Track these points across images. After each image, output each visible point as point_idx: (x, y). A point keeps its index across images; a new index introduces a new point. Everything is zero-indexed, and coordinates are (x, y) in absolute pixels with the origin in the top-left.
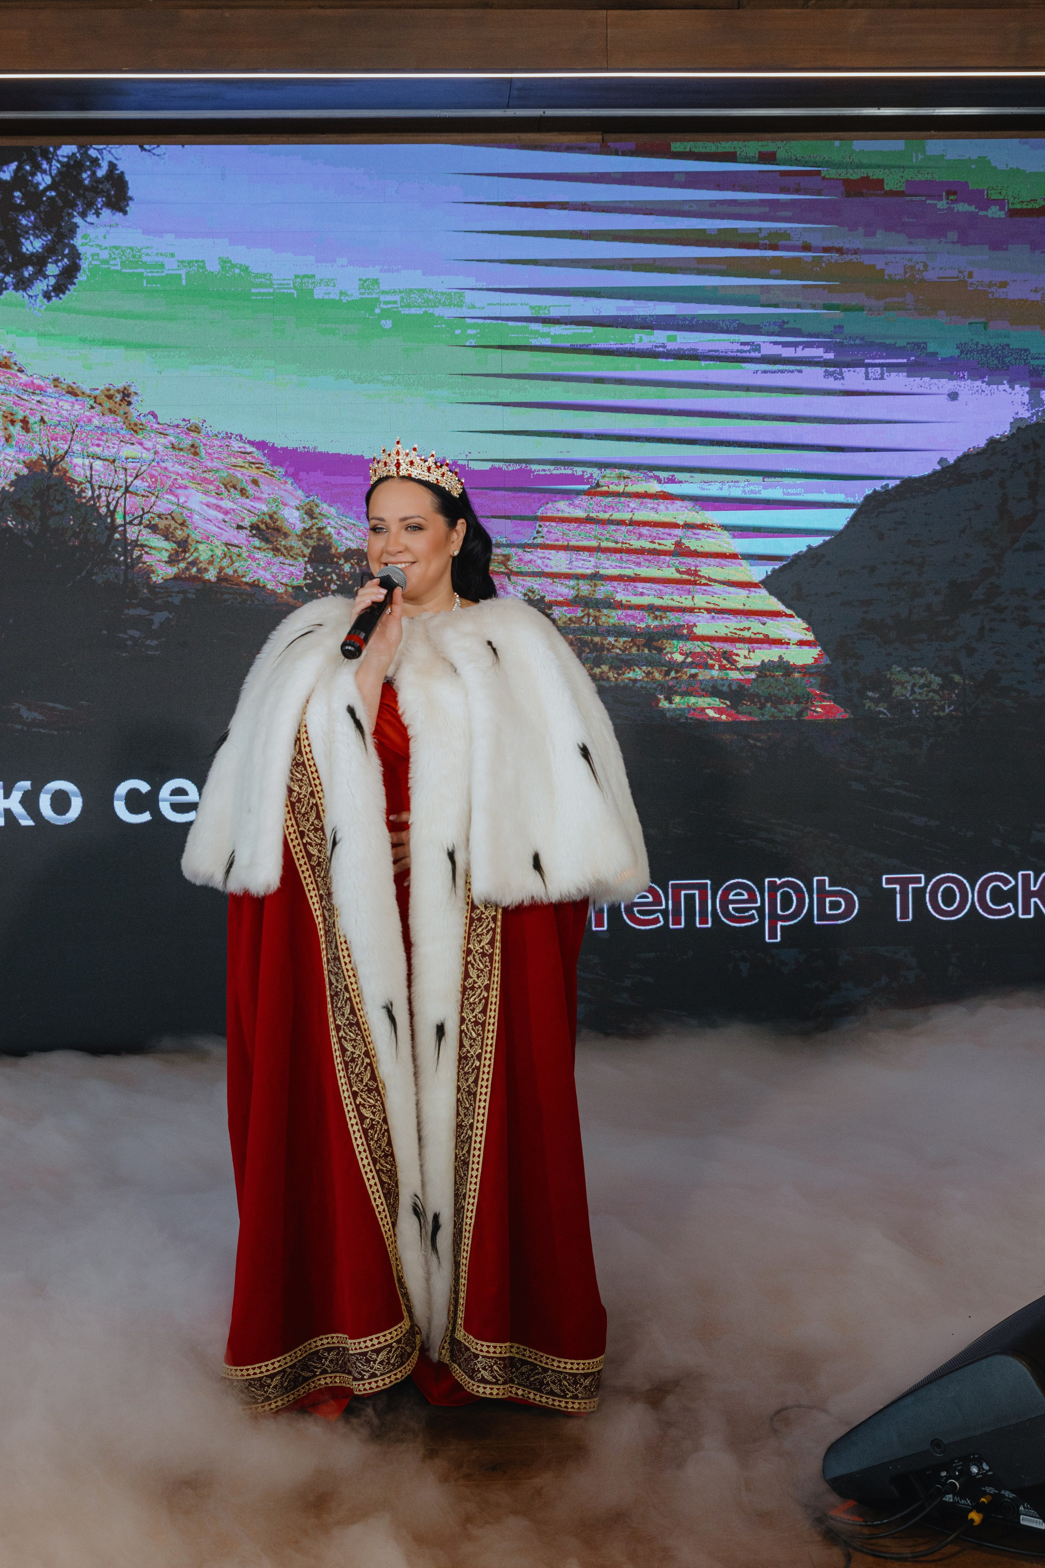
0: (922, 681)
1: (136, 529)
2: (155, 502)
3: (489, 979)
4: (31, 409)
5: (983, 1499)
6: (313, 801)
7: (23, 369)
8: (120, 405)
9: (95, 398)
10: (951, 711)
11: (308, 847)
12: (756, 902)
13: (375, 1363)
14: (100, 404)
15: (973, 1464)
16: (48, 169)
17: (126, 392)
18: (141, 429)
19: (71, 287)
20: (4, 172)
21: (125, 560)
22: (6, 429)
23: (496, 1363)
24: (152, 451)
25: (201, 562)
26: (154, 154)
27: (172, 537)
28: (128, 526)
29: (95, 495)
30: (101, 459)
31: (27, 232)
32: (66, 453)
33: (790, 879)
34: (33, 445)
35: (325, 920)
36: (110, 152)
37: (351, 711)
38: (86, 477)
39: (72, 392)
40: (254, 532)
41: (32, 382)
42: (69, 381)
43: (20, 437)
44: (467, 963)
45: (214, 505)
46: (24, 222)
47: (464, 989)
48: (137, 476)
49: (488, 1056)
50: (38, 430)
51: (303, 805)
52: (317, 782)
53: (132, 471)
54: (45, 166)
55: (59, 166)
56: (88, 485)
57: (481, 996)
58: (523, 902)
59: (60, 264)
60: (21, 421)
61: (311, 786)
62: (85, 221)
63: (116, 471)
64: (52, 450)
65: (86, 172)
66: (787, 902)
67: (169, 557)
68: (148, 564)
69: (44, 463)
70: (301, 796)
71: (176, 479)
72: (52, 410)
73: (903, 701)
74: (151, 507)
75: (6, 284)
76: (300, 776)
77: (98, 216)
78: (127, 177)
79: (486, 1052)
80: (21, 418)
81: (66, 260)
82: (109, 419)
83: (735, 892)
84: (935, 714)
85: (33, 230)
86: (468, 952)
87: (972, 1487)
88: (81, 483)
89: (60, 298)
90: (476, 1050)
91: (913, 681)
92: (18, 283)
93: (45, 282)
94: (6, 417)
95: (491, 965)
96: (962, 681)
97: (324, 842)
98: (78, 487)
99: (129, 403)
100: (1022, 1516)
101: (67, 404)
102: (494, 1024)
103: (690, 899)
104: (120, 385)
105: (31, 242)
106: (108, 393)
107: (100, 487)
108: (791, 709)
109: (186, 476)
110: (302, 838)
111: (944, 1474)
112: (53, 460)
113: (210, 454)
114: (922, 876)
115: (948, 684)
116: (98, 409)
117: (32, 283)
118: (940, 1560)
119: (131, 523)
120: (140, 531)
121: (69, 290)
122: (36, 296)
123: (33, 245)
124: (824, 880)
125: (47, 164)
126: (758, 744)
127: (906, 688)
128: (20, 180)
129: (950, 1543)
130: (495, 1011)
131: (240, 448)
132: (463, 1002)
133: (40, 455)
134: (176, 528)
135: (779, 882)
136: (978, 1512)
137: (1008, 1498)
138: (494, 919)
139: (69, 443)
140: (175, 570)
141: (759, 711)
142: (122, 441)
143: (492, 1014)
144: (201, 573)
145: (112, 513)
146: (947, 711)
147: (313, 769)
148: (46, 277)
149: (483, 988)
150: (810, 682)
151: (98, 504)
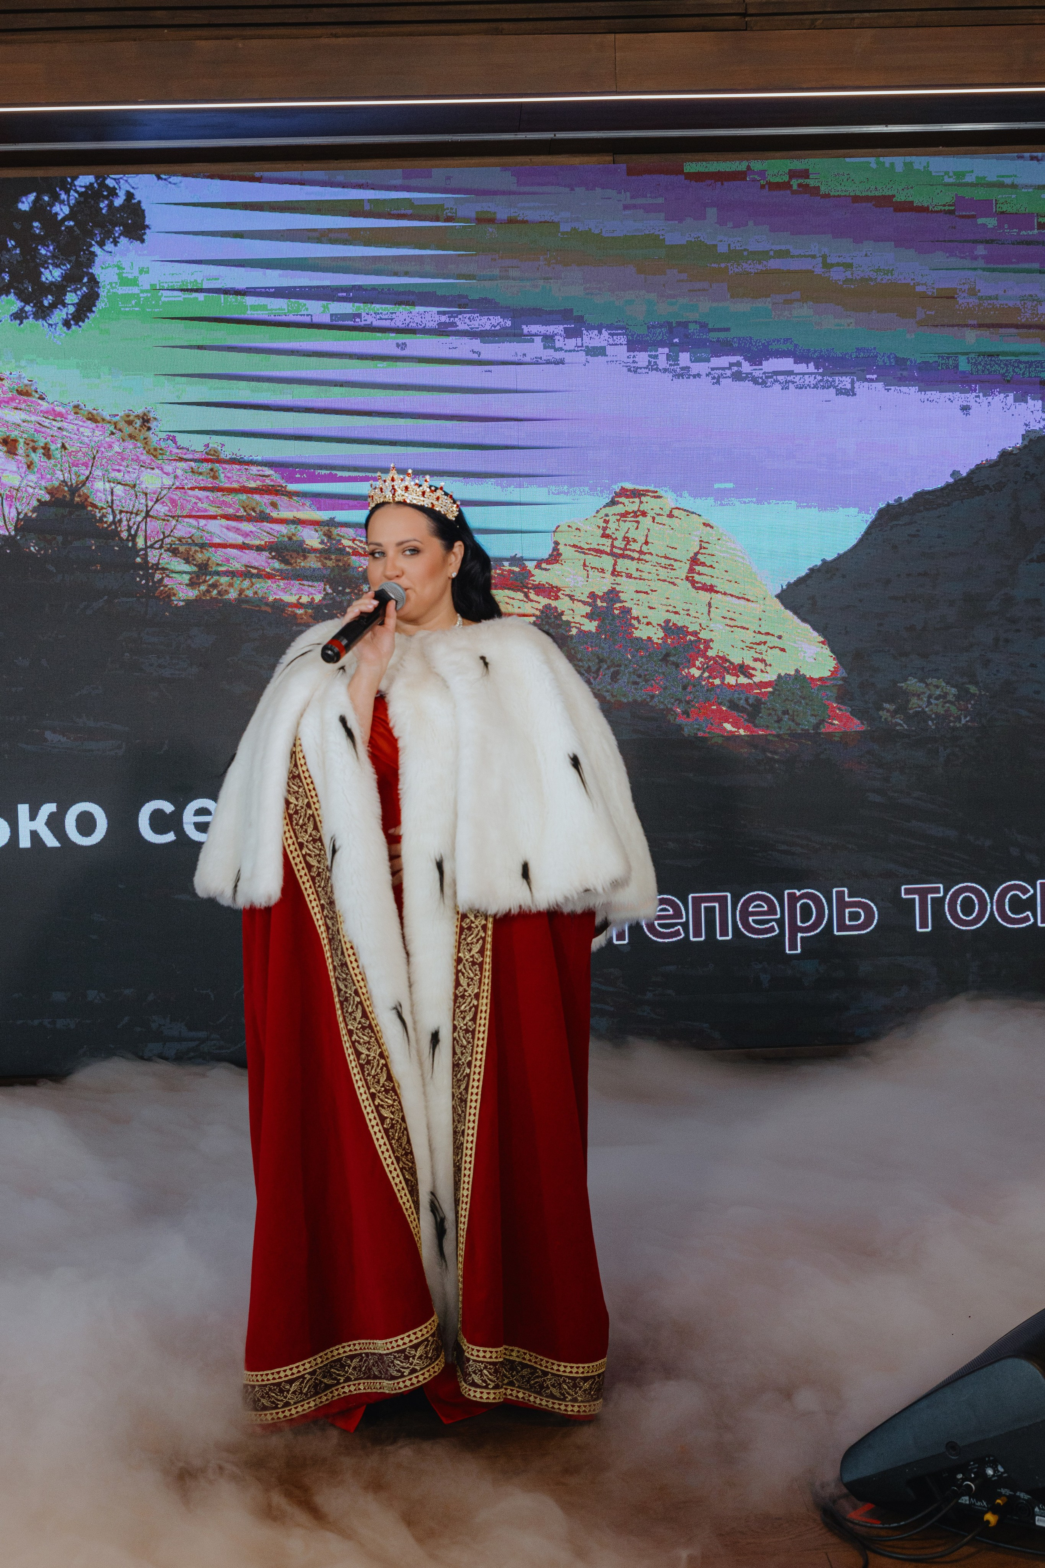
0: (938, 692)
1: (156, 553)
2: (175, 526)
3: (479, 988)
4: (52, 436)
5: (999, 1501)
6: (309, 812)
7: (44, 396)
8: (140, 431)
9: (115, 424)
10: (967, 721)
11: (308, 858)
12: (776, 914)
13: (414, 1359)
14: (120, 430)
15: (990, 1467)
16: (66, 199)
17: (145, 417)
18: (160, 454)
19: (91, 315)
20: (23, 202)
21: (147, 583)
22: (28, 456)
23: (485, 1368)
24: (172, 476)
25: (221, 585)
26: (170, 183)
27: (194, 560)
28: (149, 550)
29: (116, 520)
30: (122, 484)
31: (46, 262)
32: (87, 478)
33: (810, 891)
34: (54, 471)
35: (328, 928)
36: (126, 181)
37: (343, 720)
38: (107, 502)
39: (92, 418)
40: (273, 554)
41: (53, 410)
42: (89, 408)
43: (42, 464)
44: (458, 972)
45: (234, 527)
46: (43, 252)
47: (456, 997)
48: (157, 500)
49: (478, 1063)
50: (59, 456)
51: (301, 816)
52: (313, 793)
53: (152, 495)
54: (63, 196)
55: (76, 195)
56: (110, 510)
57: (471, 1005)
58: (510, 910)
59: (79, 293)
60: (44, 448)
61: (307, 797)
62: (104, 250)
63: (136, 496)
64: (73, 476)
65: (103, 202)
66: (806, 912)
67: (190, 580)
68: (169, 587)
69: (66, 489)
70: (298, 808)
71: (195, 503)
72: (72, 436)
73: (919, 712)
74: (172, 531)
75: (26, 312)
76: (296, 789)
77: (116, 245)
78: (144, 206)
79: (476, 1059)
80: (42, 445)
81: (84, 289)
82: (130, 444)
83: (755, 903)
84: (952, 724)
85: (53, 260)
86: (459, 961)
87: (987, 1489)
88: (103, 508)
89: (80, 326)
90: (467, 1057)
91: (928, 692)
92: (37, 311)
93: (65, 310)
94: (28, 444)
95: (481, 974)
96: (977, 692)
97: (323, 852)
98: (99, 512)
99: (149, 429)
100: (1037, 1518)
101: (88, 430)
102: (484, 1032)
103: (710, 911)
104: (139, 411)
105: (51, 272)
106: (128, 419)
107: (121, 512)
108: (808, 722)
109: (205, 500)
110: (301, 849)
111: (960, 1476)
112: (74, 485)
113: (229, 478)
114: (941, 886)
115: (963, 695)
116: (119, 435)
117: (52, 312)
118: (956, 1561)
119: (152, 546)
120: (161, 554)
121: (88, 318)
122: (56, 324)
123: (52, 275)
124: (844, 891)
125: (65, 194)
126: (776, 757)
127: (922, 699)
128: (39, 211)
129: (967, 1544)
130: (485, 1019)
131: (259, 471)
132: (455, 1011)
133: (62, 481)
134: (196, 551)
135: (798, 893)
136: (994, 1513)
137: (1024, 1499)
138: (484, 928)
139: (90, 468)
140: (196, 592)
141: (776, 725)
142: (141, 466)
143: (483, 1022)
144: (221, 595)
145: (133, 538)
146: (963, 721)
147: (309, 781)
148: (65, 305)
149: (473, 996)
150: (827, 695)
151: (119, 529)
